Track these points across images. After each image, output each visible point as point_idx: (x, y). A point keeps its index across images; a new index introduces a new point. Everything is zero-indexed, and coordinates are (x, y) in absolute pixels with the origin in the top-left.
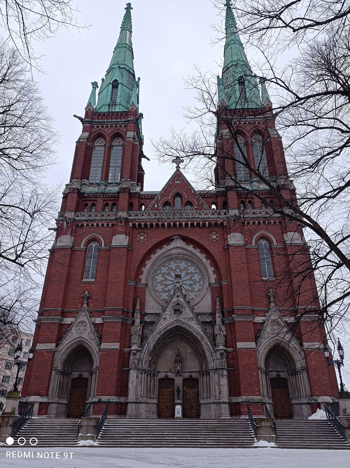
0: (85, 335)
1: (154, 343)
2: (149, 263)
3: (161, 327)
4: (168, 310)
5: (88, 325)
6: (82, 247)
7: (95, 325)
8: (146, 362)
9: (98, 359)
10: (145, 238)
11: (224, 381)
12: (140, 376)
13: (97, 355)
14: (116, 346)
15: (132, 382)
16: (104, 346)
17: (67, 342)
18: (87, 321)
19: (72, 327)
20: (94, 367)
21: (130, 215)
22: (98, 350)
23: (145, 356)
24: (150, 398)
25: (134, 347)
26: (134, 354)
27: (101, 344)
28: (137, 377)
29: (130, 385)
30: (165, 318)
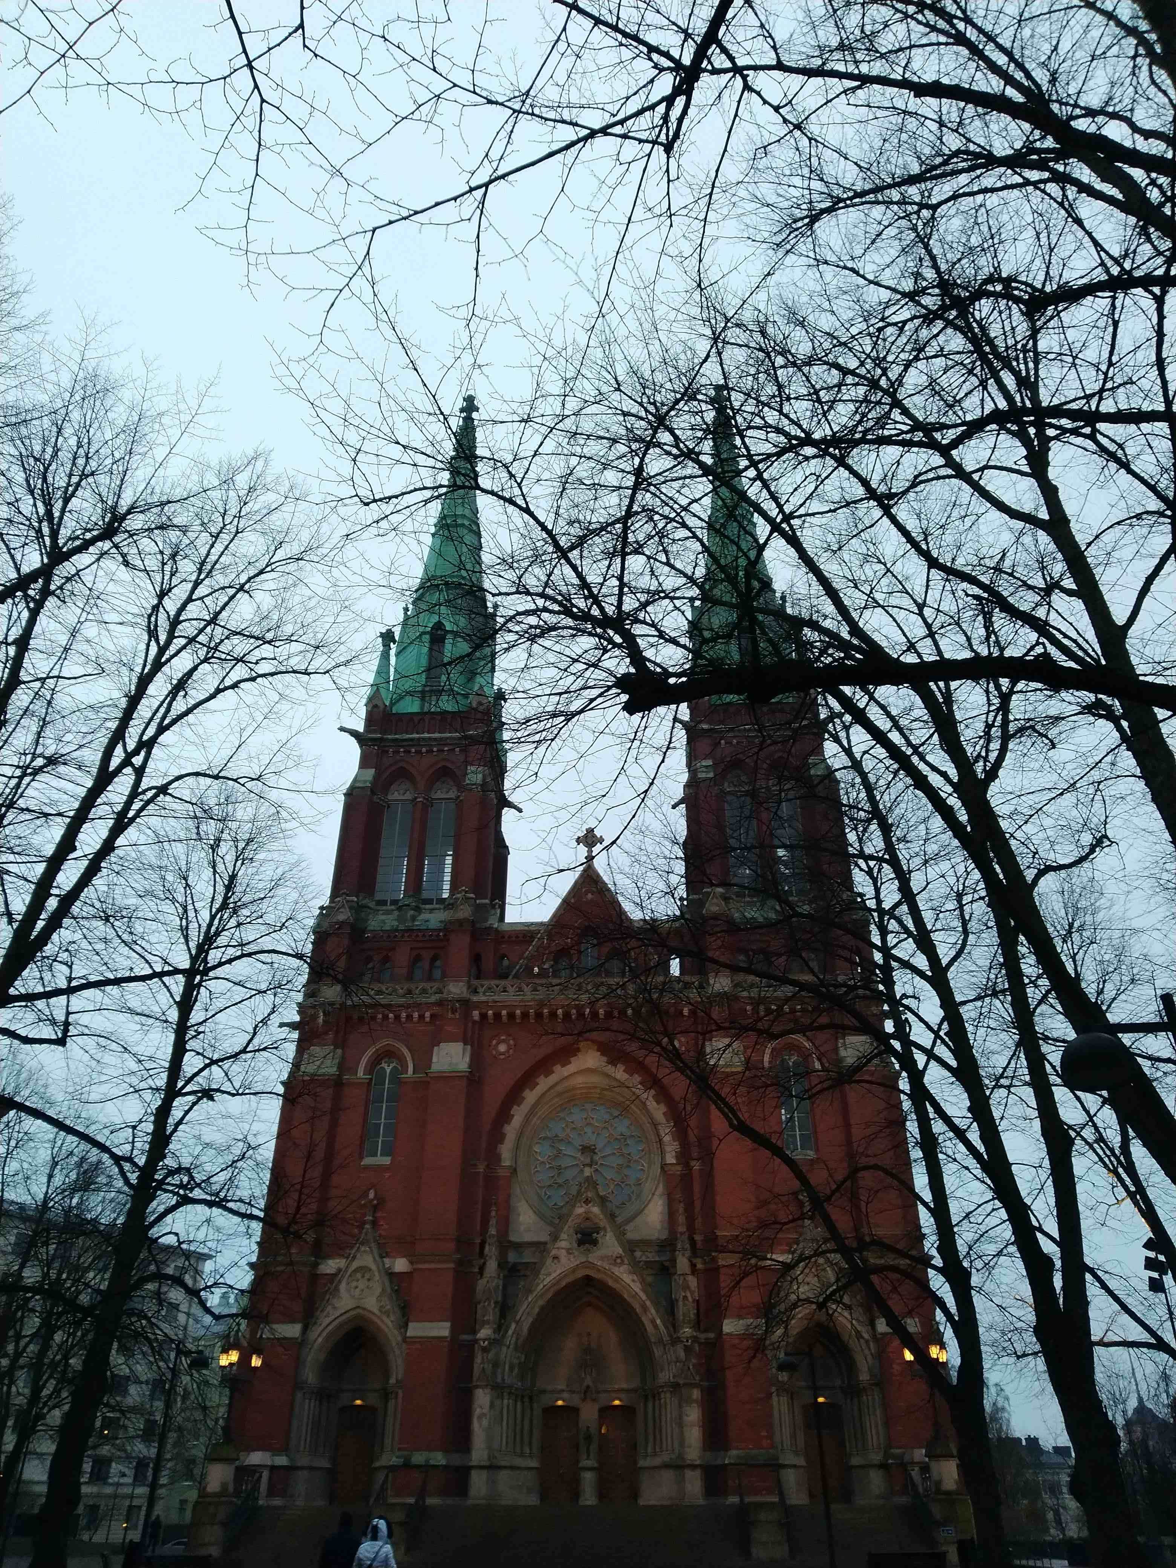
0: (371, 1303)
1: (531, 1320)
2: (518, 1114)
3: (548, 1280)
4: (563, 1236)
5: (377, 1277)
6: (360, 1073)
7: (391, 1275)
8: (511, 1369)
9: (400, 1361)
10: (509, 1048)
11: (693, 1414)
12: (498, 1402)
13: (397, 1352)
14: (442, 1329)
15: (480, 1418)
16: (415, 1329)
17: (327, 1321)
18: (374, 1267)
19: (340, 1282)
20: (392, 1381)
21: (475, 992)
22: (399, 1339)
23: (507, 1354)
24: (522, 1455)
25: (484, 1333)
26: (485, 1350)
27: (406, 1326)
28: (492, 1406)
29: (476, 1425)
30: (556, 1258)
